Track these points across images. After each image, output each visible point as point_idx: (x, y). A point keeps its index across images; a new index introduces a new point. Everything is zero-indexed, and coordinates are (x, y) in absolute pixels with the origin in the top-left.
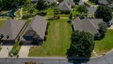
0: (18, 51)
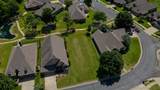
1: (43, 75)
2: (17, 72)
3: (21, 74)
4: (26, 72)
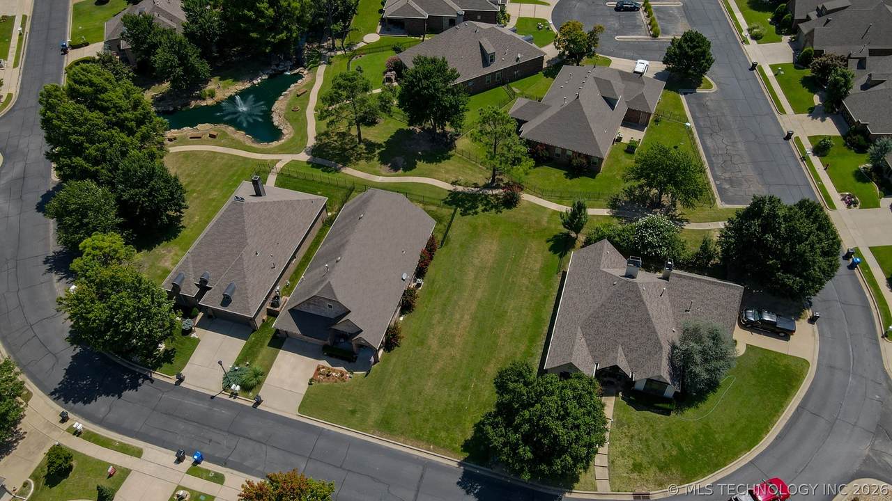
0: (259, 377)
1: (280, 341)
2: (203, 287)
3: (211, 301)
4: (226, 301)
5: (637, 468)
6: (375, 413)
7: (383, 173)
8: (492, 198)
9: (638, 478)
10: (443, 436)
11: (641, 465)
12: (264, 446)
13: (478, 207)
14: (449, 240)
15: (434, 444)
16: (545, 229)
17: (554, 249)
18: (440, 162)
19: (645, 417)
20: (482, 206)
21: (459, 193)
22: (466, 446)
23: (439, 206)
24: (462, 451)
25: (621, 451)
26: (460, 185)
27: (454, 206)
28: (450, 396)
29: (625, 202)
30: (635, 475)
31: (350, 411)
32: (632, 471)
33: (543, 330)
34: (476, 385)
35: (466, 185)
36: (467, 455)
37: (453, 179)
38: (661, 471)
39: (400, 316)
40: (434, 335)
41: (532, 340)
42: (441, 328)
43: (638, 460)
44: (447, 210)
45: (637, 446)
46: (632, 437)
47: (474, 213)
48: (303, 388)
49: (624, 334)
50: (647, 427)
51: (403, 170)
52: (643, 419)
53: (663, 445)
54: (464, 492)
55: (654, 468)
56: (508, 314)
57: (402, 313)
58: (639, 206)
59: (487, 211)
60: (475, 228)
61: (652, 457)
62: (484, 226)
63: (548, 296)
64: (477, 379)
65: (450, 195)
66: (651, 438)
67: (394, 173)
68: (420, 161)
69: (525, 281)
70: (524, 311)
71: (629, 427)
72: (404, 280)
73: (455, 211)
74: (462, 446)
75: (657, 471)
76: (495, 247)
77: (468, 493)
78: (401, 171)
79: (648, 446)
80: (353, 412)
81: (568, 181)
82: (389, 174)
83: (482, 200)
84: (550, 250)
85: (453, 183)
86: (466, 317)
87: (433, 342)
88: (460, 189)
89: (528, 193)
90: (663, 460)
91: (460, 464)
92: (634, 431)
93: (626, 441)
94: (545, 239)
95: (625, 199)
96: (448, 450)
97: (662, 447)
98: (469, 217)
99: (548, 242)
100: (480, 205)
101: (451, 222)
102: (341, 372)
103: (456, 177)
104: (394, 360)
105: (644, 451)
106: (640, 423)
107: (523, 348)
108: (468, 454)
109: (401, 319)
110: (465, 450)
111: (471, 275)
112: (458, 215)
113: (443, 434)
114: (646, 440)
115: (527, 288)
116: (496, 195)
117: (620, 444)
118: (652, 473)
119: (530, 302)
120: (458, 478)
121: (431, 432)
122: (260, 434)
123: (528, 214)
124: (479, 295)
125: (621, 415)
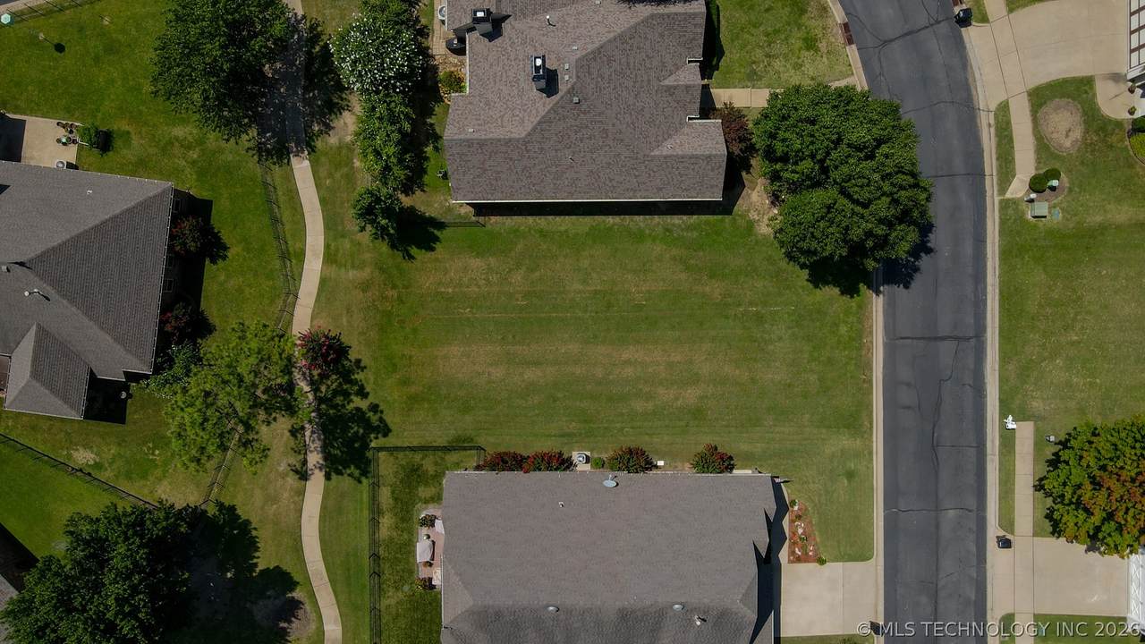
5: (810, 44)
6: (845, 441)
7: (313, 626)
8: (323, 388)
9: (824, 41)
10: (845, 329)
11: (805, 40)
12: (941, 584)
13: (358, 409)
14: (458, 439)
15: (861, 337)
16: (381, 269)
17: (428, 243)
18: (247, 522)
19: (732, 41)
20: (351, 401)
21: (328, 457)
22: (850, 290)
23: (375, 486)
24: (858, 296)
25: (794, 68)
26: (305, 462)
27: (369, 454)
28: (780, 339)
29: (261, 133)
30: (822, 46)
31: (849, 481)
32: (817, 50)
33: (614, 224)
34: (751, 304)
35: (302, 450)
36: (862, 287)
37: (292, 480)
38: (806, 11)
39: (656, 467)
40: (677, 399)
41: (639, 237)
42: (661, 390)
43: (799, 44)
44: (382, 467)
45: (778, 48)
46: (768, 56)
47: (375, 412)
48: (835, 569)
49: (645, 78)
50: (746, 36)
51: (292, 590)
52: (736, 43)
53: (767, 10)
54: (917, 276)
55: (804, 19)
56: (599, 288)
57: (650, 466)
58: (266, 105)
59: (362, 388)
60: (414, 400)
61: (789, 24)
62: (405, 382)
63: (541, 231)
64: (739, 305)
65: (339, 473)
66: (761, 29)
67: (308, 607)
68: (256, 565)
69: (517, 277)
70: (585, 263)
71: (754, 62)
72: (618, 484)
73: (380, 449)
74: (852, 297)
75: (806, 15)
76: (456, 350)
77: (917, 270)
78: (297, 594)
79: (777, 32)
80: (850, 475)
81: (234, 251)
82: (313, 616)
83: (335, 407)
84: (432, 249)
85: (303, 475)
86: (625, 356)
87: (691, 395)
88: (314, 458)
89: (290, 322)
90: (789, 9)
91: (878, 293)
92: (759, 54)
93: (777, 64)
94: (406, 265)
95: (253, 132)
96: (864, 315)
97: (771, 12)
98: (388, 419)
99: (411, 257)
100: (350, 407)
101: (412, 449)
102: (792, 522)
103: (284, 476)
104: (744, 447)
105: (783, 37)
106: (743, 47)
107: (659, 248)
108: (861, 285)
109: (661, 463)
110: (857, 292)
111: (530, 374)
112: (391, 441)
113: (843, 329)
114: (767, 35)
115: (532, 271)
116: (312, 383)
117: (784, 72)
118: (811, 22)
119: (561, 259)
120: (899, 290)
121: (845, 349)
122: (924, 599)
123: (348, 310)
124: (574, 348)
125: (738, 75)
